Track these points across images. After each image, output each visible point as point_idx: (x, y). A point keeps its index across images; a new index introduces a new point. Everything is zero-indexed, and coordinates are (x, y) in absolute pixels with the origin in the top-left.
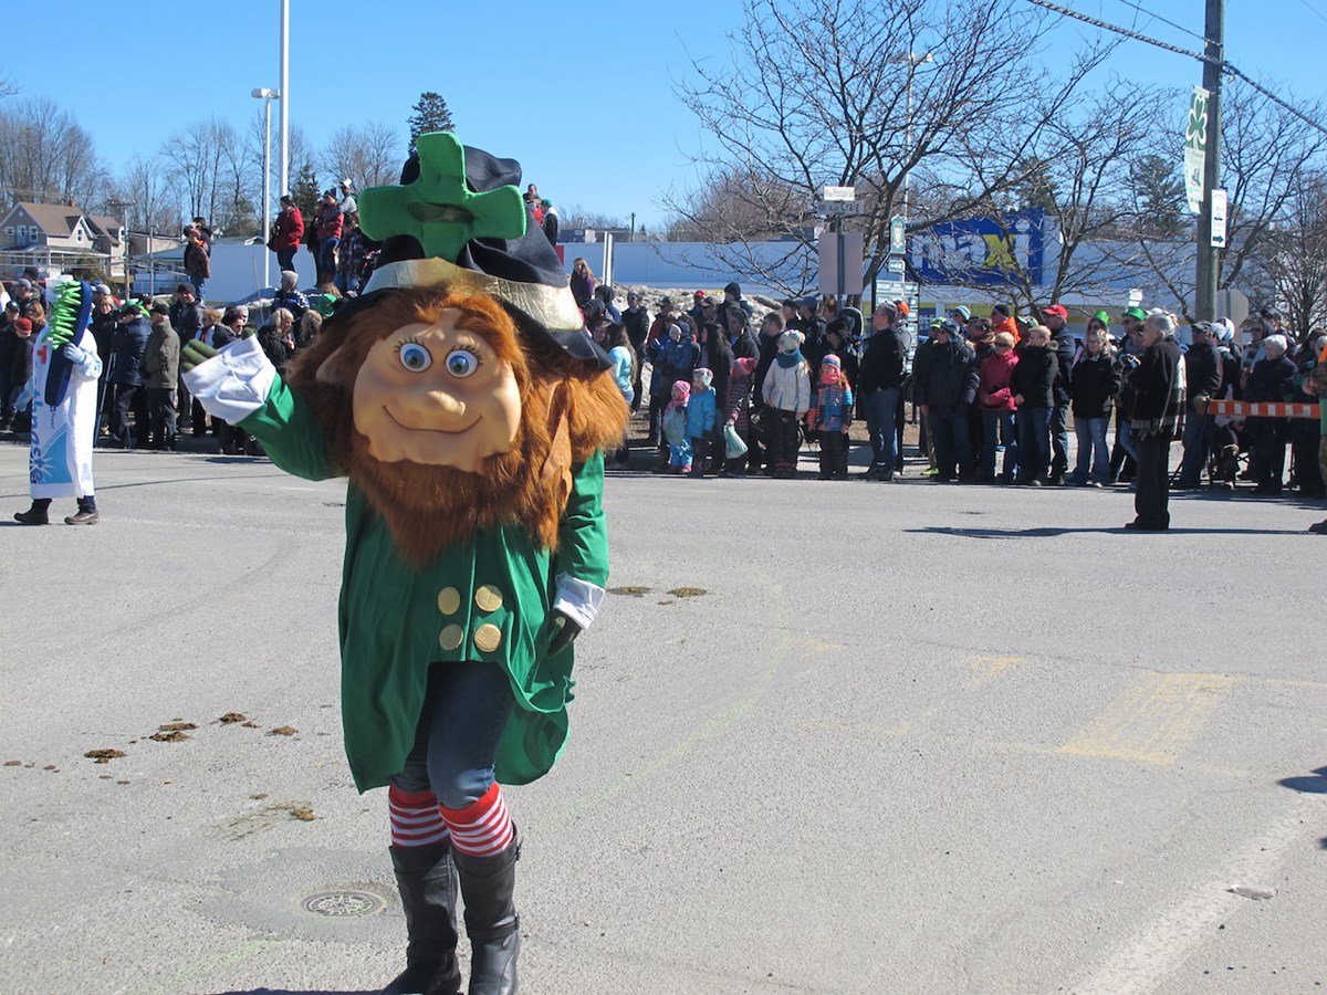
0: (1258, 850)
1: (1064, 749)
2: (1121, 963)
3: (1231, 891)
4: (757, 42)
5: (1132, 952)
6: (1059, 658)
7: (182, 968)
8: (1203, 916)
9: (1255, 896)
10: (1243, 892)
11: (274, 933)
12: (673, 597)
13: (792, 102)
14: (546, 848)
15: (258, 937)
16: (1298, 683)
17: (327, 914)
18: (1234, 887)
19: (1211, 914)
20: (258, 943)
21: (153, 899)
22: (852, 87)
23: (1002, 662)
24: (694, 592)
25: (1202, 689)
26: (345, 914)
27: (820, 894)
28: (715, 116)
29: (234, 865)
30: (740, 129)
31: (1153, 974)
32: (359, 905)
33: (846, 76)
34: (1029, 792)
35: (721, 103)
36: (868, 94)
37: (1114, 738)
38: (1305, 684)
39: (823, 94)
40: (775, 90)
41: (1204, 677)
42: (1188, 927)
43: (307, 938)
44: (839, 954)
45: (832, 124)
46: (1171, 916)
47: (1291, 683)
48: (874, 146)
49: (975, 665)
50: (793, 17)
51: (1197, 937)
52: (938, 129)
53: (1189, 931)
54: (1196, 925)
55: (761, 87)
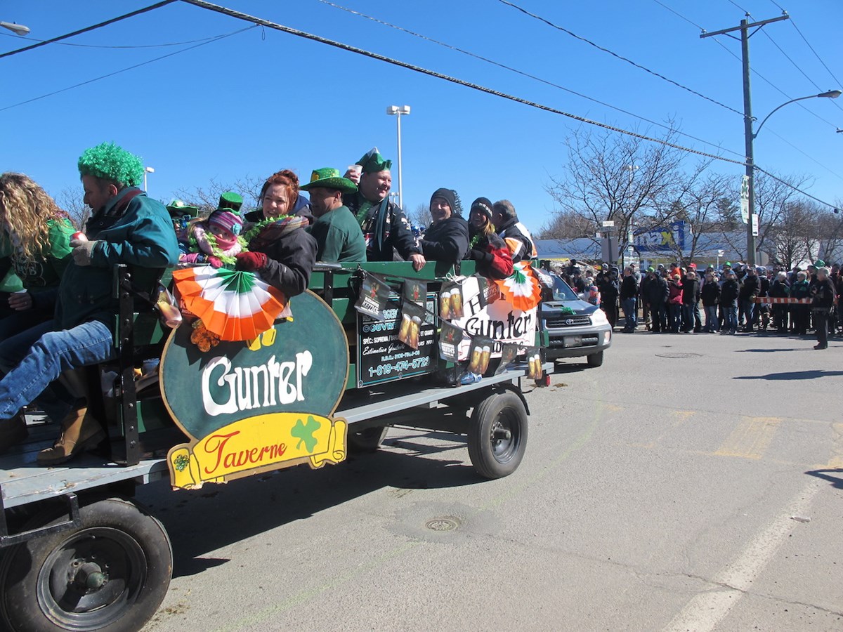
0: (801, 499)
1: (716, 453)
2: (751, 553)
3: (792, 518)
4: (574, 168)
5: (754, 547)
6: (709, 411)
7: (383, 554)
8: (782, 530)
9: (803, 521)
10: (797, 519)
11: (416, 539)
12: (555, 388)
13: (588, 189)
14: (517, 501)
15: (411, 541)
16: (807, 421)
17: (435, 530)
18: (793, 517)
19: (784, 529)
20: (411, 543)
21: (371, 523)
22: (610, 183)
23: (687, 414)
24: (562, 385)
25: (768, 424)
26: (442, 530)
27: (625, 521)
28: (559, 196)
29: (400, 508)
30: (568, 201)
31: (764, 558)
32: (447, 526)
33: (608, 178)
34: (704, 473)
35: (561, 191)
36: (617, 185)
37: (736, 448)
38: (811, 421)
39: (600, 186)
40: (581, 185)
41: (769, 419)
42: (776, 536)
43: (429, 541)
44: (636, 549)
45: (603, 197)
46: (769, 530)
47: (804, 421)
48: (620, 204)
49: (676, 416)
50: (587, 158)
51: (781, 540)
52: (644, 197)
53: (777, 538)
54: (780, 535)
55: (576, 184)
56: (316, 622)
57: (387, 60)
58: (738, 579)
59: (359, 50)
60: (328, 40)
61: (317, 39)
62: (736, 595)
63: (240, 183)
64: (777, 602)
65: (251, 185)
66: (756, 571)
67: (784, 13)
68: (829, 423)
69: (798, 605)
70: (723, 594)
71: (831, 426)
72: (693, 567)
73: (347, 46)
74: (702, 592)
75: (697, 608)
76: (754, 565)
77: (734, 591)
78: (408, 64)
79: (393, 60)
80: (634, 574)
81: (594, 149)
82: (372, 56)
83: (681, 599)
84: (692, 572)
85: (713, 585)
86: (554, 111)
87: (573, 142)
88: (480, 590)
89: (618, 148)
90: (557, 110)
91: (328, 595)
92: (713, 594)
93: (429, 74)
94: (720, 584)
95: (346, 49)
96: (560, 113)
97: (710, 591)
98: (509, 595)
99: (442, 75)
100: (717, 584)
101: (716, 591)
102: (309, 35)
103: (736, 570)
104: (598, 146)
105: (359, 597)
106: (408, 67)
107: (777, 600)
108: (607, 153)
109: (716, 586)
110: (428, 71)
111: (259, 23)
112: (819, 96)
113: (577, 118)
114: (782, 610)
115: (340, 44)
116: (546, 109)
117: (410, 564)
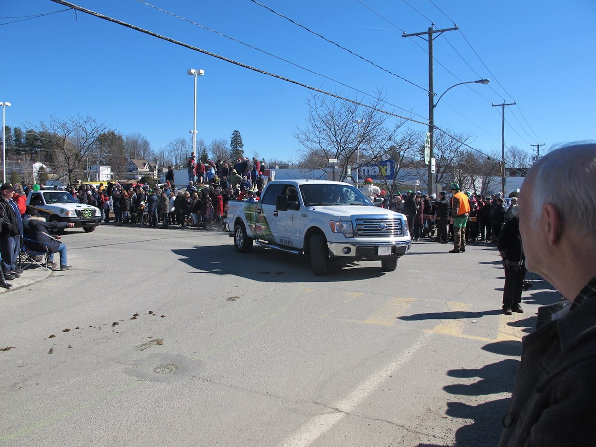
0: (407, 352)
1: (365, 322)
2: (361, 388)
4: (313, 121)
5: (365, 384)
6: (372, 293)
7: (116, 390)
8: (387, 373)
11: (143, 379)
12: (276, 275)
13: (323, 136)
14: (220, 354)
15: (139, 380)
16: (432, 300)
17: (159, 373)
19: (389, 372)
20: (138, 382)
21: (115, 369)
22: (338, 132)
23: (357, 294)
24: (281, 273)
25: (407, 302)
26: (163, 373)
27: (288, 367)
28: (302, 140)
29: (138, 358)
30: (309, 144)
31: (369, 391)
32: (168, 370)
33: (336, 130)
34: (352, 335)
35: (304, 137)
36: (342, 134)
37: (379, 318)
38: (434, 300)
39: (331, 134)
40: (318, 133)
41: (408, 298)
43: (151, 381)
44: (287, 386)
45: (333, 141)
46: (379, 373)
48: (343, 147)
49: (349, 296)
50: (322, 114)
51: (383, 380)
52: (360, 143)
53: (382, 378)
54: (384, 376)
55: (314, 132)
56: (54, 438)
57: (170, 41)
58: (346, 405)
59: (149, 32)
60: (125, 23)
61: (117, 22)
62: (340, 416)
63: (74, 120)
64: (365, 419)
65: (82, 121)
66: (360, 399)
67: (455, 25)
68: (445, 302)
69: (378, 421)
70: (333, 415)
71: (446, 304)
72: (320, 398)
73: (140, 29)
74: (320, 414)
75: (313, 424)
76: (362, 395)
77: (340, 413)
78: (185, 44)
79: (174, 40)
80: (280, 403)
81: (327, 109)
82: (159, 37)
83: (305, 419)
84: (319, 401)
85: (329, 409)
86: (292, 82)
87: (313, 103)
88: (174, 414)
89: (343, 109)
90: (294, 81)
91: (68, 419)
92: (326, 415)
93: (202, 51)
94: (334, 409)
95: (140, 30)
96: (297, 83)
97: (325, 413)
98: (192, 417)
99: (211, 53)
100: (333, 408)
101: (329, 413)
102: (112, 19)
103: (348, 399)
104: (330, 107)
105: (89, 420)
106: (186, 46)
107: (366, 417)
108: (336, 111)
109: (331, 410)
110: (201, 50)
111: (72, 7)
112: (476, 82)
113: (309, 88)
114: (367, 424)
115: (135, 27)
116: (287, 80)
117: (132, 397)
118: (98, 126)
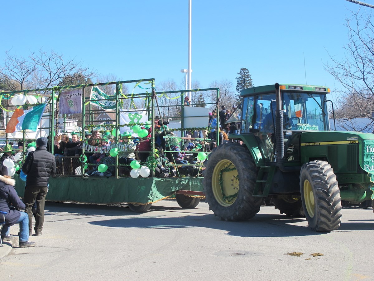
4: (354, 49)
12: (311, 257)
13: (368, 69)
24: (318, 255)
28: (339, 76)
30: (349, 81)
35: (342, 71)
40: (361, 66)
50: (367, 39)
55: (356, 65)
65: (44, 58)
87: (353, 24)
118: (65, 64)
